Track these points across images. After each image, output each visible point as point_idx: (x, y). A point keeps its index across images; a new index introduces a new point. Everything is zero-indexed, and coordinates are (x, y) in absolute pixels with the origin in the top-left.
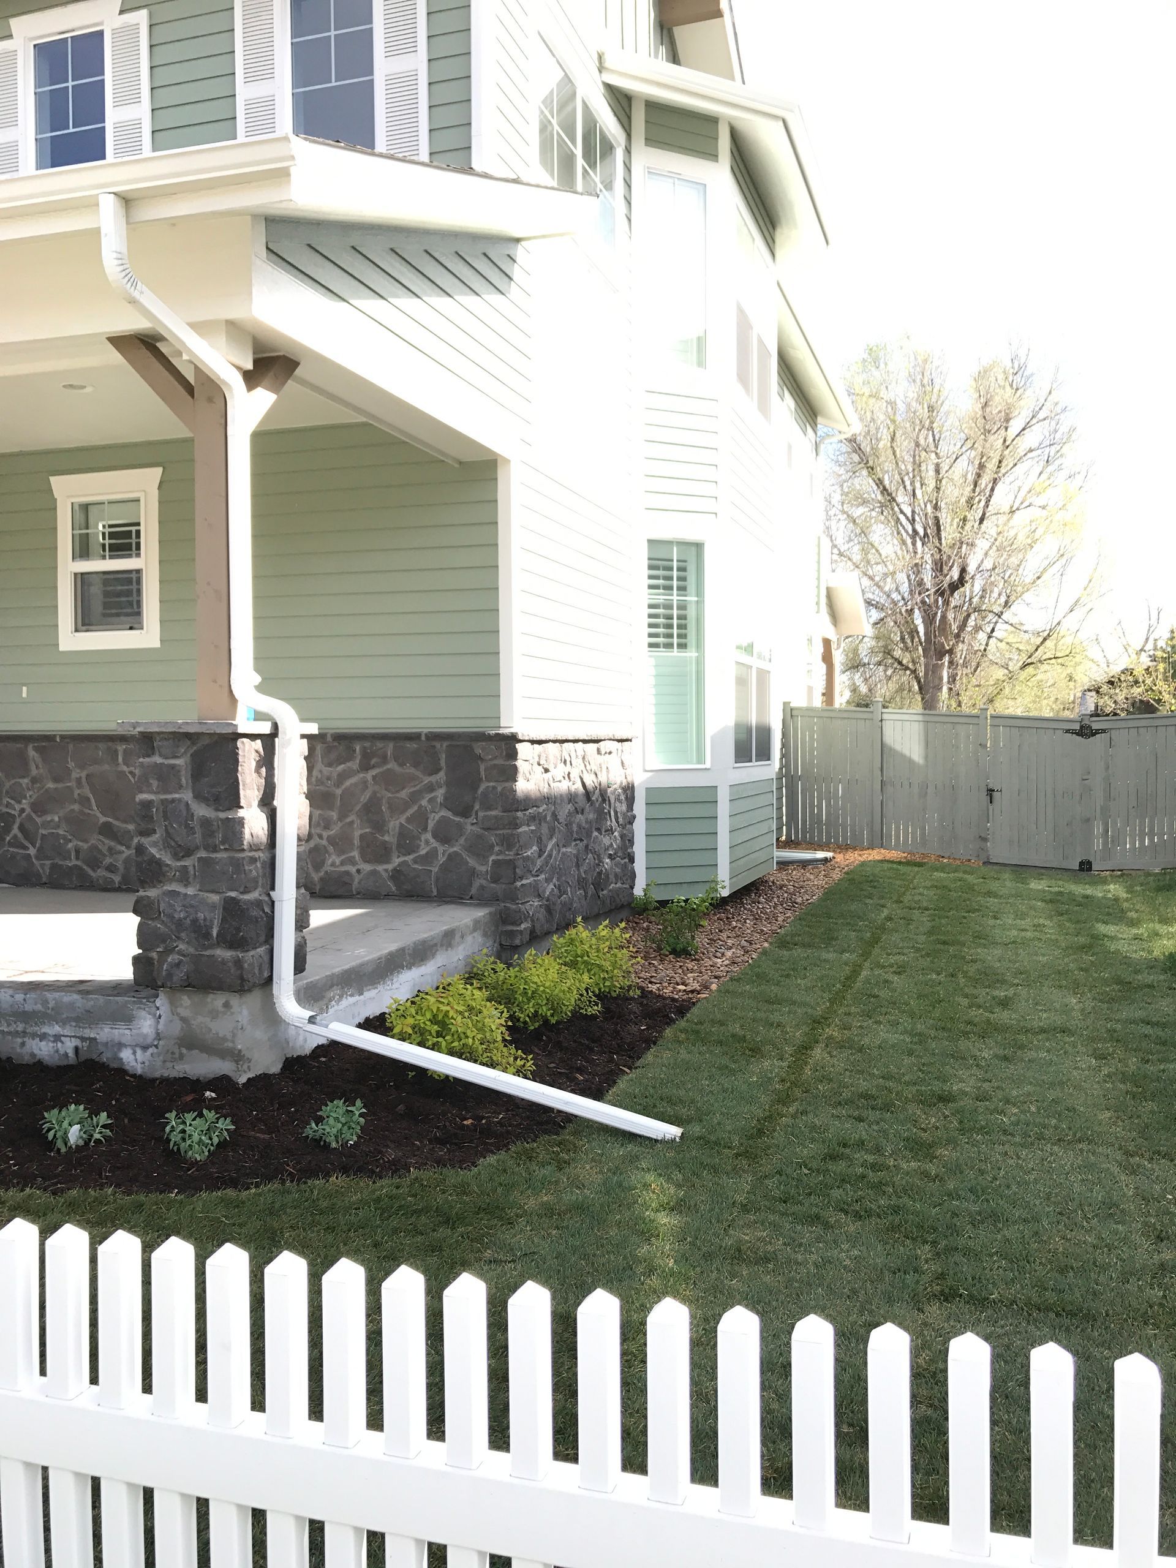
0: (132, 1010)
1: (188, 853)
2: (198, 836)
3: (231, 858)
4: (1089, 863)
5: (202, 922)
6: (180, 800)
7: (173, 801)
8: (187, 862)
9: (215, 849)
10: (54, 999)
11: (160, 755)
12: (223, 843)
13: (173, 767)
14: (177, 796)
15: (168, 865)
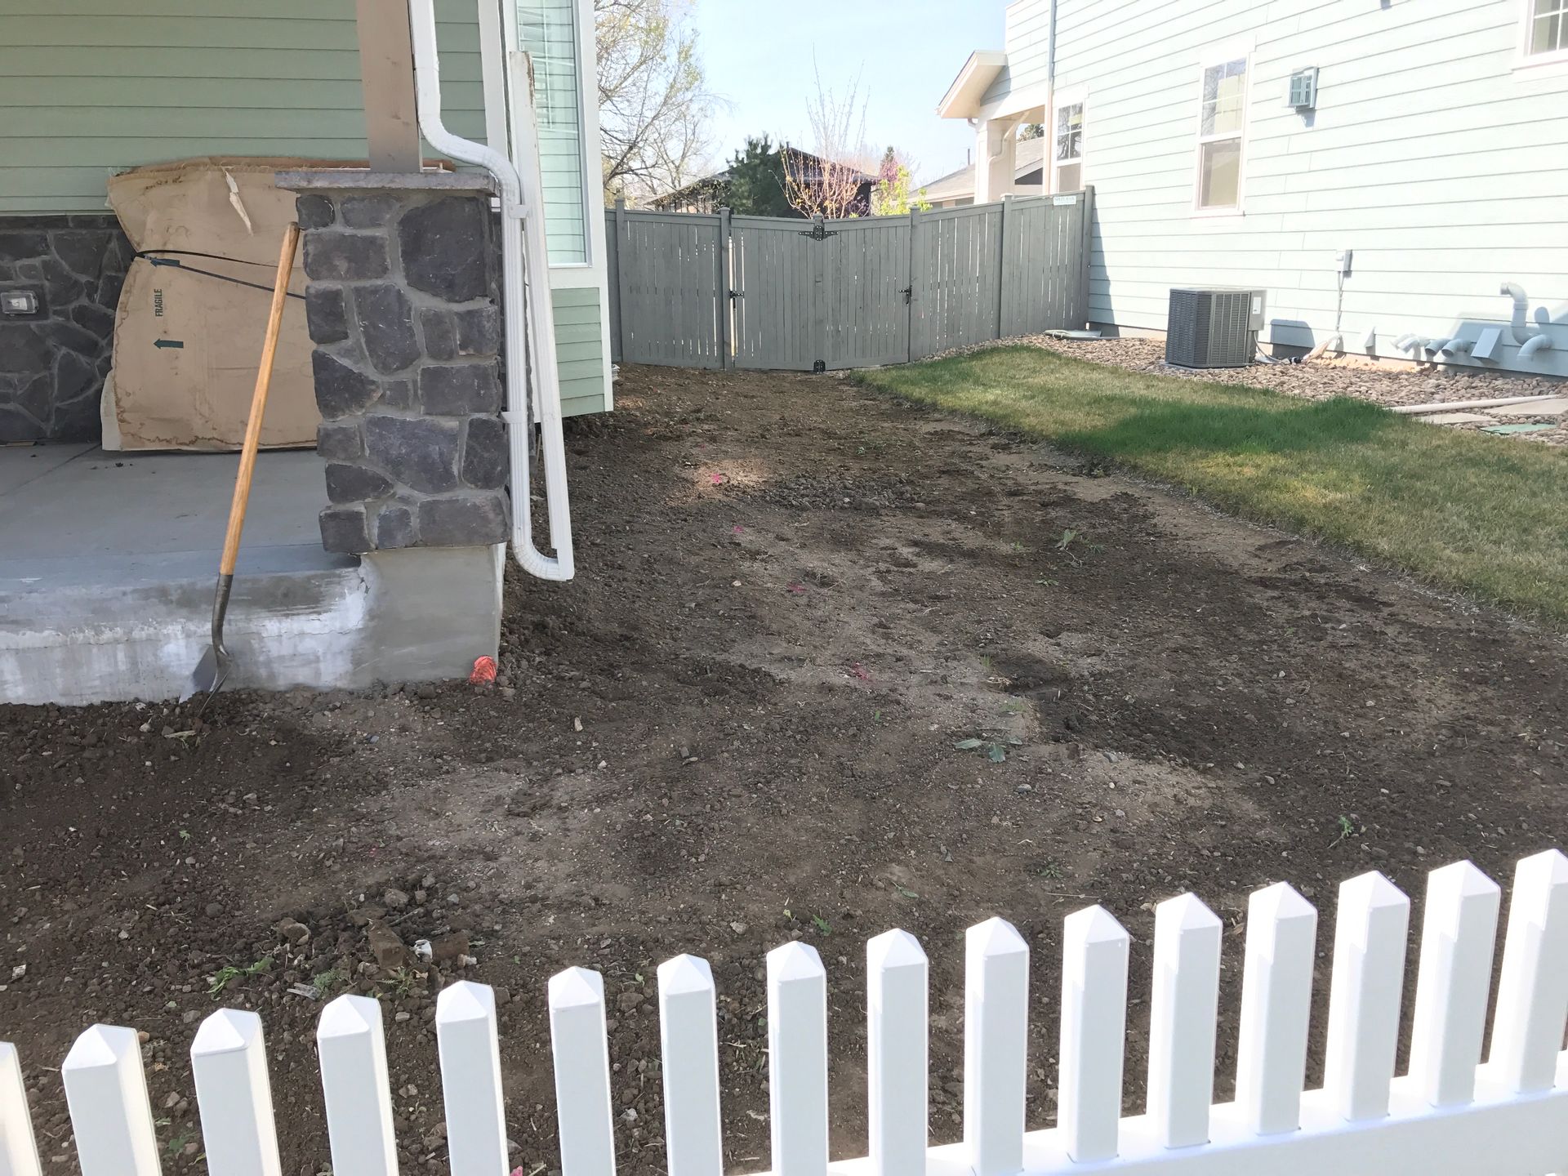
0: (319, 586)
1: (407, 361)
2: (420, 338)
3: (475, 367)
4: (823, 363)
5: (436, 457)
6: (387, 289)
7: (375, 291)
8: (405, 376)
9: (451, 356)
10: (181, 587)
11: (348, 223)
12: (463, 346)
13: (372, 241)
14: (379, 282)
15: (373, 382)
